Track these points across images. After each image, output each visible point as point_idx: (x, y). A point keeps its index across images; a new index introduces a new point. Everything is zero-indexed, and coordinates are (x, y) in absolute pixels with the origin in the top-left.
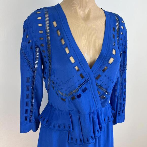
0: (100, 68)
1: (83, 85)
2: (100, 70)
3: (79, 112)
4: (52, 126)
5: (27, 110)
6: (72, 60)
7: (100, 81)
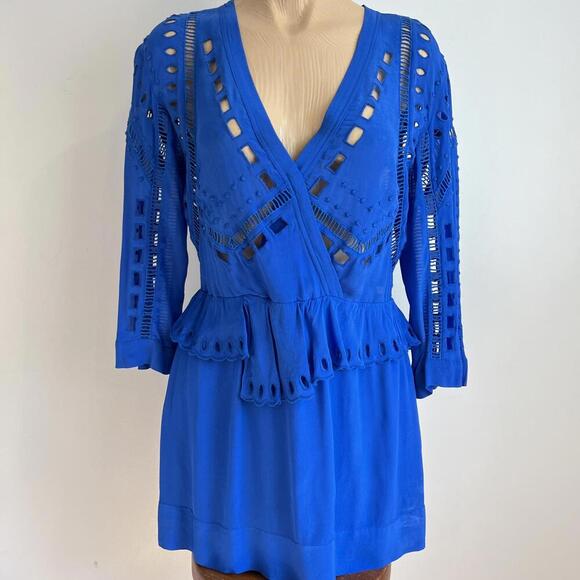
0: (323, 157)
1: (274, 209)
2: (323, 165)
3: (268, 299)
4: (198, 347)
5: (136, 298)
6: (234, 128)
7: (326, 200)
